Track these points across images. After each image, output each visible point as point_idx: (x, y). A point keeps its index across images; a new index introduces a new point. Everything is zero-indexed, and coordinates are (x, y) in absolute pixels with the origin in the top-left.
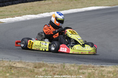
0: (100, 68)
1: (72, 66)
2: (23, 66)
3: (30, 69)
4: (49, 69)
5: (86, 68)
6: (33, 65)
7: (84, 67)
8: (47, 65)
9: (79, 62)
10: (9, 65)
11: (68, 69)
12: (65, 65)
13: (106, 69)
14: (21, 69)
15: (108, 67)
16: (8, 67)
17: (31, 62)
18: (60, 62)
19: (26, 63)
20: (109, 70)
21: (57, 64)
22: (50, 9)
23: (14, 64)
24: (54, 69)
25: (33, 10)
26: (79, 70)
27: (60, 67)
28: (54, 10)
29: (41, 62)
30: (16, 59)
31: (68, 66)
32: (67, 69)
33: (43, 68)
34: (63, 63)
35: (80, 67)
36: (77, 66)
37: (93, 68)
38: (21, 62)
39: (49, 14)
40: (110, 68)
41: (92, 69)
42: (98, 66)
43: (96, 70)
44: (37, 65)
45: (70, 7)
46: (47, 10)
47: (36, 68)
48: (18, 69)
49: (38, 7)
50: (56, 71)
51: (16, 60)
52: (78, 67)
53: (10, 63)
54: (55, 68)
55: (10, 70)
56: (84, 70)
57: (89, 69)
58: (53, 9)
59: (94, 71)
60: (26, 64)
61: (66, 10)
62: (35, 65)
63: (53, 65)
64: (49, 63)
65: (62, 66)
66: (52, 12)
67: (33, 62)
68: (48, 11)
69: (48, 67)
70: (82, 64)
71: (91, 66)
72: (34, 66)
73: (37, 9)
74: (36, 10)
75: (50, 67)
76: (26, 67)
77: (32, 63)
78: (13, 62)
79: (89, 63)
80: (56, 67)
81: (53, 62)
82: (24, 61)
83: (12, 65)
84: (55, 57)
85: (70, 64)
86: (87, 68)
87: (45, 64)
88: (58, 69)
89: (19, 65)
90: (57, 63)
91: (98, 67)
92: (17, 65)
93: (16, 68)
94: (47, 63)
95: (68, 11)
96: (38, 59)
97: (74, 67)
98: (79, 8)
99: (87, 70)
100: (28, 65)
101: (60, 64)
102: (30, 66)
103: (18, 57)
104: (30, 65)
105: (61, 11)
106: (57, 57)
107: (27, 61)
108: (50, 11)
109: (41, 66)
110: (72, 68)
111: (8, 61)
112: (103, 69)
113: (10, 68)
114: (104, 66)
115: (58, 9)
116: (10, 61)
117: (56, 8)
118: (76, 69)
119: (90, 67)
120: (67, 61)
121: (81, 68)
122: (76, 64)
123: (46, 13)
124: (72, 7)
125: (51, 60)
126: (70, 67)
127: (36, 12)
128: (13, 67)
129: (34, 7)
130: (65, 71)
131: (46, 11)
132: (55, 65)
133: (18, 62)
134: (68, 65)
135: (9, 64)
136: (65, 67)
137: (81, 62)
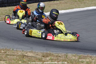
1: (73, 56)
2: (33, 55)
3: (39, 58)
4: (55, 58)
6: (42, 54)
7: (84, 56)
8: (52, 54)
9: (80, 52)
10: (22, 54)
11: (70, 58)
12: (68, 55)
14: (32, 58)
16: (21, 56)
17: (40, 52)
18: (64, 52)
19: (35, 53)
21: (61, 54)
23: (26, 53)
26: (79, 59)
27: (63, 57)
28: (62, 9)
29: (48, 52)
30: (28, 49)
31: (71, 56)
33: (49, 57)
34: (66, 53)
35: (79, 57)
38: (32, 52)
42: (95, 56)
44: (45, 55)
45: (75, 7)
47: (44, 57)
48: (29, 58)
49: (48, 6)
51: (28, 51)
52: (79, 56)
53: (23, 52)
54: (59, 58)
55: (22, 58)
56: (83, 59)
57: (88, 58)
58: (60, 8)
59: (91, 60)
60: (36, 54)
61: (71, 9)
63: (58, 55)
64: (54, 53)
67: (42, 52)
69: (54, 56)
70: (82, 54)
73: (47, 8)
75: (55, 57)
76: (36, 56)
78: (25, 52)
79: (88, 54)
80: (61, 57)
81: (58, 52)
82: (34, 51)
83: (24, 54)
84: (61, 48)
85: (72, 54)
86: (86, 58)
89: (30, 54)
92: (28, 54)
93: (28, 56)
95: (73, 9)
97: (75, 57)
98: (82, 8)
100: (38, 55)
101: (64, 54)
102: (39, 56)
105: (67, 10)
106: (62, 48)
107: (37, 51)
109: (48, 55)
110: (74, 58)
111: (21, 51)
113: (22, 56)
115: (64, 8)
116: (23, 51)
117: (63, 7)
118: (77, 58)
119: (88, 57)
120: (70, 52)
121: (81, 57)
122: (77, 54)
124: (76, 7)
125: (57, 51)
126: (72, 56)
127: (47, 11)
128: (25, 56)
130: (68, 60)
132: (59, 55)
133: (30, 52)
135: (22, 53)
136: (68, 57)
137: (82, 53)
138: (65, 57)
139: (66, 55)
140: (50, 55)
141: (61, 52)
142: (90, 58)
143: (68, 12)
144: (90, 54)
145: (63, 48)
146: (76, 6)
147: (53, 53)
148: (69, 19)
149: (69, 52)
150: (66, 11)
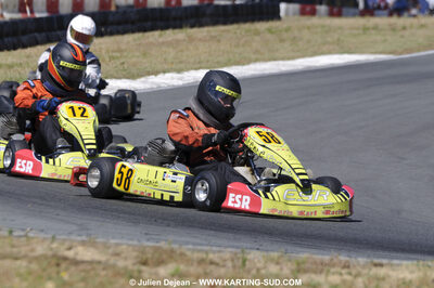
4: (192, 270)
6: (135, 254)
7: (315, 263)
8: (182, 254)
10: (50, 253)
11: (259, 270)
12: (249, 257)
16: (46, 259)
19: (109, 248)
21: (220, 252)
22: (181, 62)
23: (70, 249)
24: (208, 270)
25: (123, 63)
27: (229, 263)
29: (163, 244)
31: (259, 261)
33: (170, 266)
34: (239, 250)
38: (93, 244)
44: (149, 256)
45: (253, 57)
47: (145, 264)
48: (81, 267)
51: (73, 237)
52: (295, 264)
53: (54, 245)
55: (55, 269)
60: (110, 251)
61: (237, 64)
62: (143, 253)
63: (204, 256)
64: (189, 249)
65: (239, 259)
66: (188, 70)
67: (135, 243)
68: (174, 66)
69: (189, 262)
72: (137, 257)
74: (134, 65)
76: (112, 261)
77: (131, 248)
80: (217, 264)
83: (60, 253)
84: (206, 229)
85: (265, 254)
87: (178, 252)
88: (222, 270)
89: (85, 254)
90: (218, 249)
92: (76, 254)
93: (75, 262)
94: (184, 248)
96: (146, 234)
97: (278, 263)
98: (283, 59)
100: (118, 255)
101: (231, 252)
102: (126, 259)
103: (75, 227)
104: (123, 255)
107: (113, 241)
108: (182, 66)
109: (165, 256)
111: (45, 239)
113: (54, 261)
116: (53, 238)
117: (203, 57)
121: (302, 266)
124: (258, 56)
126: (265, 262)
128: (65, 259)
129: (125, 54)
132: (211, 256)
133: (83, 243)
134: (255, 257)
135: (51, 249)
140: (171, 255)
145: (215, 230)
146: (257, 52)
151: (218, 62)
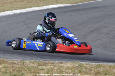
0: (59, 64)
1: (32, 62)
4: (9, 66)
5: (45, 64)
7: (44, 63)
11: (28, 65)
12: (25, 62)
13: (65, 65)
15: (67, 63)
20: (68, 66)
21: (17, 60)
22: (12, 8)
24: (13, 66)
26: (39, 66)
27: (20, 64)
28: (17, 9)
31: (28, 63)
32: (26, 66)
34: (23, 60)
35: (39, 63)
36: (37, 62)
37: (53, 65)
39: (12, 12)
40: (69, 64)
41: (51, 65)
42: (57, 62)
43: (55, 66)
46: (10, 8)
50: (15, 67)
54: (15, 65)
56: (43, 66)
57: (49, 65)
58: (15, 7)
59: (53, 67)
61: (28, 8)
63: (13, 62)
64: (9, 60)
65: (22, 62)
66: (14, 10)
69: (8, 63)
70: (42, 61)
71: (51, 62)
75: (10, 64)
79: (49, 60)
80: (16, 64)
81: (14, 59)
85: (30, 61)
86: (47, 64)
88: (17, 66)
91: (57, 64)
97: (33, 63)
99: (46, 66)
101: (20, 60)
105: (24, 9)
106: (18, 54)
108: (12, 9)
109: (2, 62)
110: (32, 65)
112: (62, 65)
114: (63, 62)
115: (20, 7)
117: (18, 6)
118: (36, 66)
119: (49, 63)
122: (36, 60)
123: (8, 11)
126: (30, 63)
130: (25, 67)
131: (8, 9)
132: (15, 62)
137: (42, 59)
138: (22, 64)
139: (23, 61)
141: (16, 59)
142: (51, 64)
143: (25, 11)
144: (52, 60)
147: (7, 60)
148: (26, 20)
149: (26, 58)
150: (22, 10)
151: (23, 7)
